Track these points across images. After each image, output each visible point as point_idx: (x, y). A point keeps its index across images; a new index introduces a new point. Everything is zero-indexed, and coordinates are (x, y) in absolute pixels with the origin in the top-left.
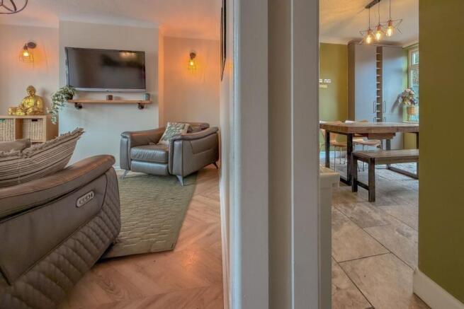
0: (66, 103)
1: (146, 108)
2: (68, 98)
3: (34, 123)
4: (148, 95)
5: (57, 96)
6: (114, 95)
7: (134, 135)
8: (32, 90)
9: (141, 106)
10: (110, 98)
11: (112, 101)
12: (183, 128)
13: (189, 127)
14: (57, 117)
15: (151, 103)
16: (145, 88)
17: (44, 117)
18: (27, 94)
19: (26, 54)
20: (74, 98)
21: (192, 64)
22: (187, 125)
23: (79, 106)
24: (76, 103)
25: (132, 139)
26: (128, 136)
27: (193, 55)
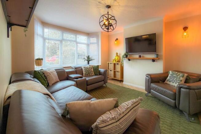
0: (125, 59)
1: (156, 61)
2: (126, 57)
3: (118, 65)
4: (157, 55)
5: (123, 56)
6: (141, 55)
7: (152, 76)
8: (117, 54)
9: (154, 60)
10: (140, 56)
11: (141, 58)
12: (183, 77)
13: (187, 76)
14: (123, 63)
15: (159, 59)
16: (156, 52)
17: (120, 63)
18: (116, 55)
19: (116, 43)
20: (128, 57)
21: (185, 34)
22: (186, 75)
23: (129, 60)
24: (128, 59)
25: (151, 78)
26: (149, 77)
27: (185, 29)
